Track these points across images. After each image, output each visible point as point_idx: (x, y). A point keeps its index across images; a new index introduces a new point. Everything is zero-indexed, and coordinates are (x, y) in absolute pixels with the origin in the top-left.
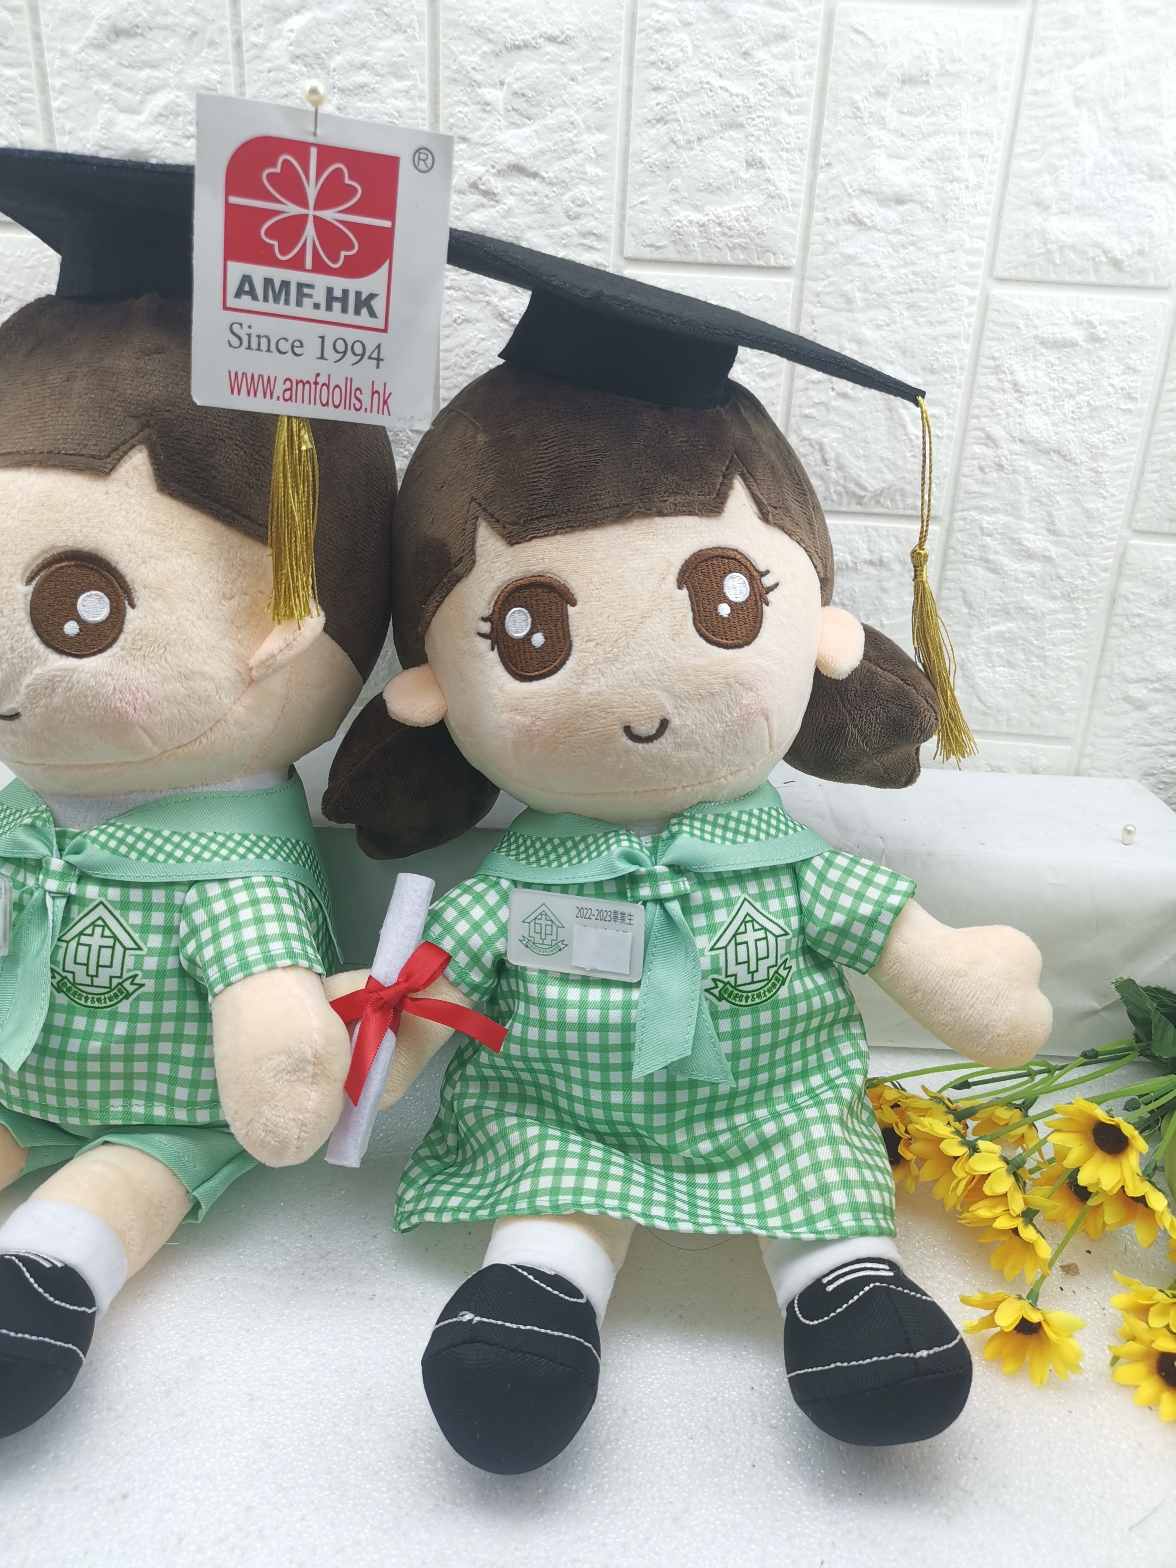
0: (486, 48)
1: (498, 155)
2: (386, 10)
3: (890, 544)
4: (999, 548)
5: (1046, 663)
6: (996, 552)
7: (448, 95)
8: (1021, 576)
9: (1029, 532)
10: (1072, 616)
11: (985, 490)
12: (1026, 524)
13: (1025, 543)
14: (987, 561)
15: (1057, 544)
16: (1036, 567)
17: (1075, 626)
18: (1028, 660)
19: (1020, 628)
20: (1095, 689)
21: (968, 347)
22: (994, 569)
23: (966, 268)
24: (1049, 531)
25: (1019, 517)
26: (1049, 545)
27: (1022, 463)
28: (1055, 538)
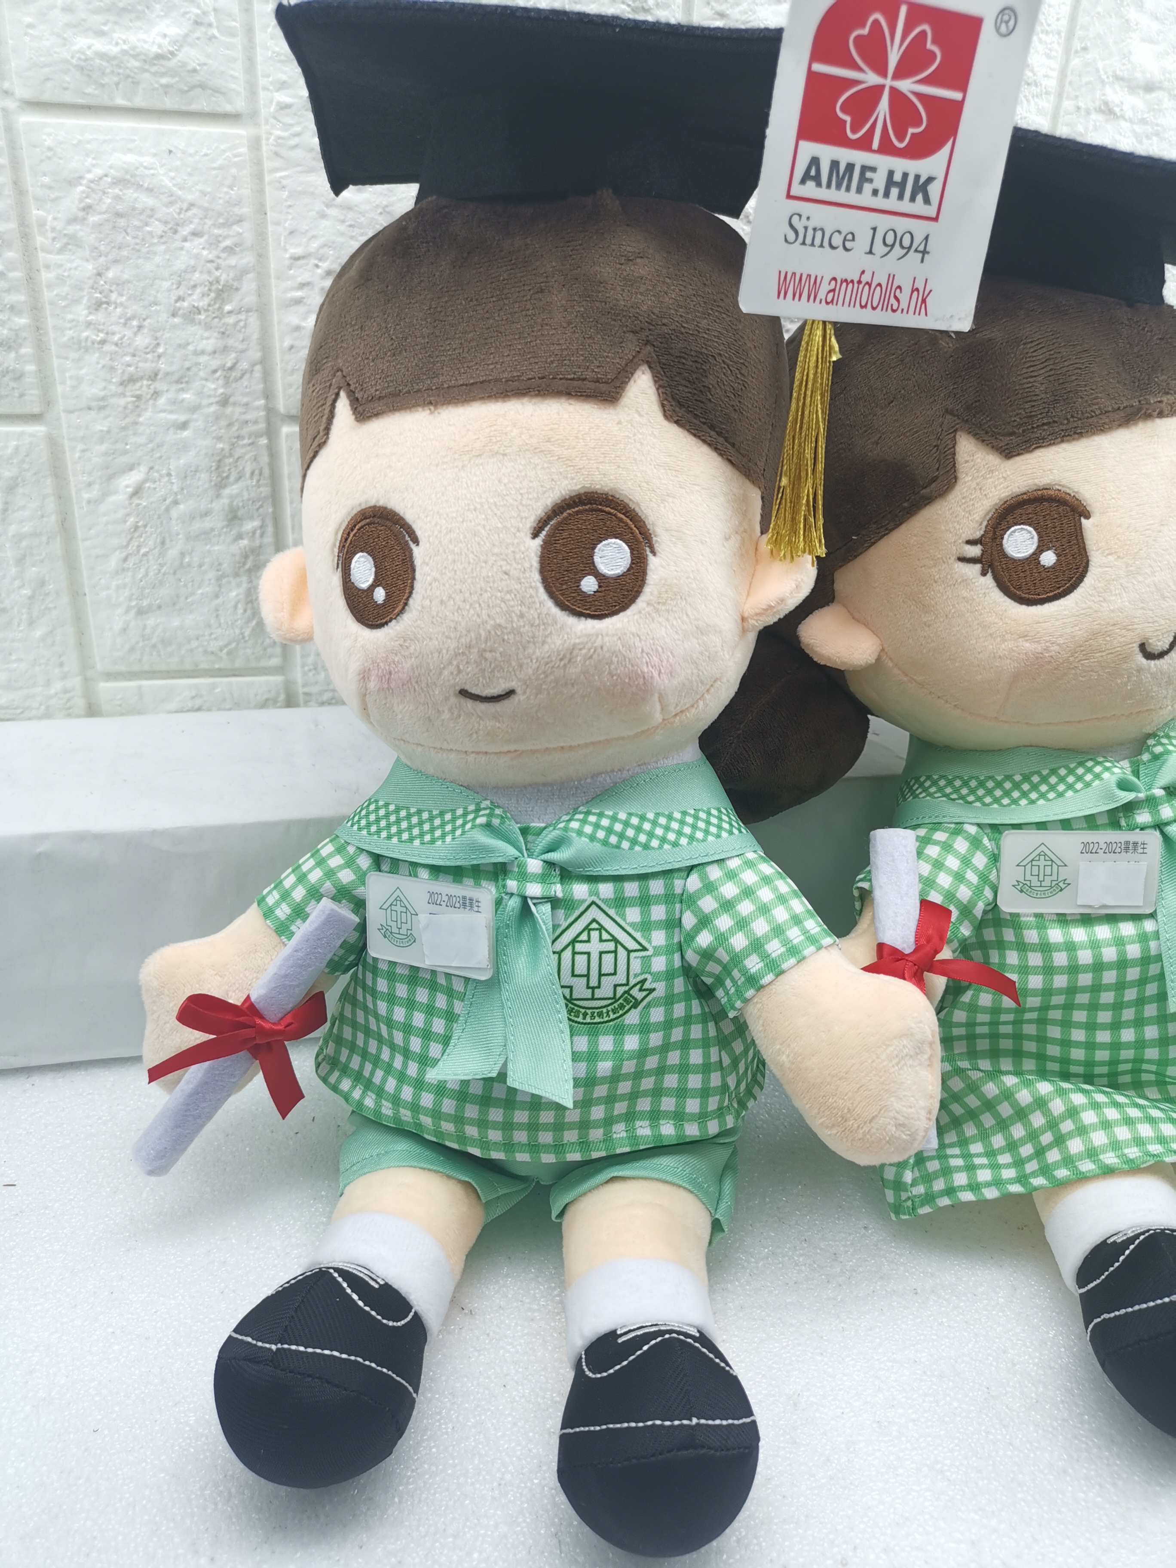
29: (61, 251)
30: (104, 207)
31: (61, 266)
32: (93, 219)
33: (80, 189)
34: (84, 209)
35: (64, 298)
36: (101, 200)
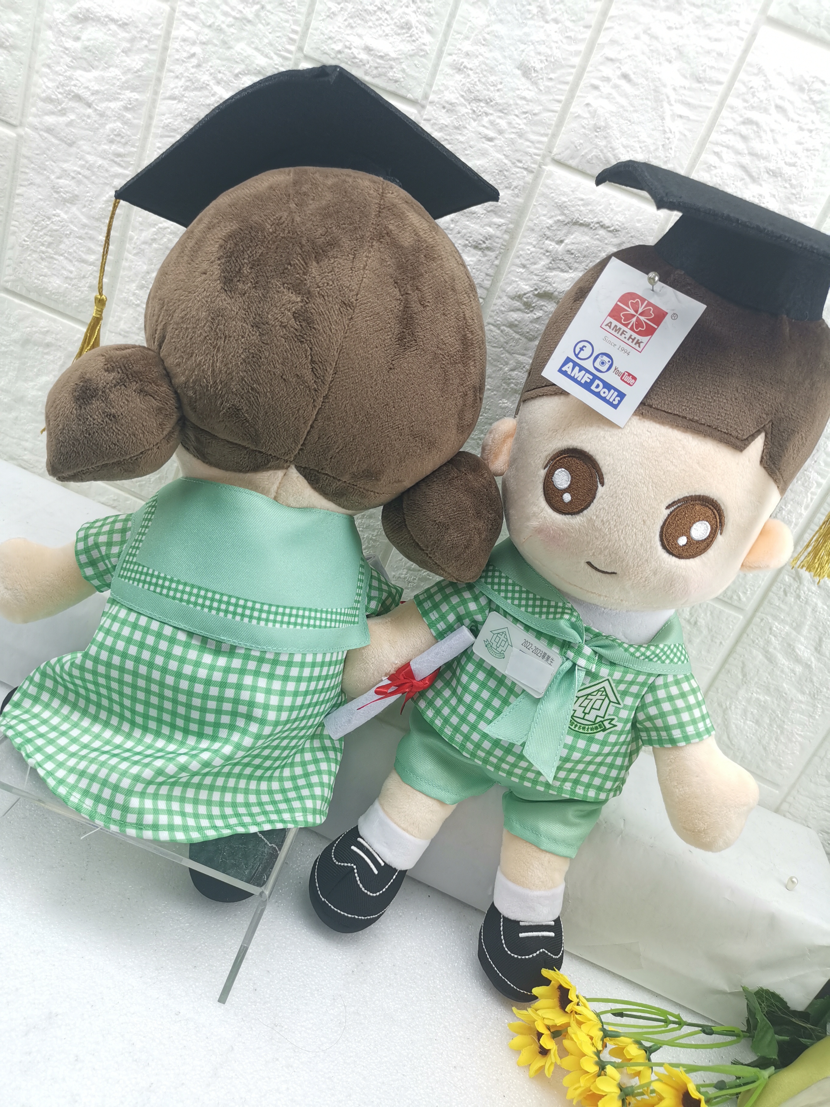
0: (560, 218)
1: (543, 284)
2: (506, 173)
3: (706, 614)
4: (778, 647)
5: (782, 732)
6: (775, 648)
7: (525, 237)
8: (786, 670)
9: (802, 644)
10: (812, 709)
11: (782, 606)
12: (802, 639)
13: (797, 650)
14: (767, 652)
15: (819, 660)
16: (799, 669)
17: (811, 716)
18: (771, 725)
19: (773, 702)
20: (809, 762)
21: (805, 513)
22: (770, 659)
23: (822, 464)
24: (816, 649)
25: (799, 633)
26: (813, 659)
27: (815, 600)
28: (818, 656)
29: (135, 255)
30: (162, 242)
31: (132, 262)
32: (155, 245)
33: (154, 229)
34: (152, 240)
35: (129, 277)
36: (162, 238)
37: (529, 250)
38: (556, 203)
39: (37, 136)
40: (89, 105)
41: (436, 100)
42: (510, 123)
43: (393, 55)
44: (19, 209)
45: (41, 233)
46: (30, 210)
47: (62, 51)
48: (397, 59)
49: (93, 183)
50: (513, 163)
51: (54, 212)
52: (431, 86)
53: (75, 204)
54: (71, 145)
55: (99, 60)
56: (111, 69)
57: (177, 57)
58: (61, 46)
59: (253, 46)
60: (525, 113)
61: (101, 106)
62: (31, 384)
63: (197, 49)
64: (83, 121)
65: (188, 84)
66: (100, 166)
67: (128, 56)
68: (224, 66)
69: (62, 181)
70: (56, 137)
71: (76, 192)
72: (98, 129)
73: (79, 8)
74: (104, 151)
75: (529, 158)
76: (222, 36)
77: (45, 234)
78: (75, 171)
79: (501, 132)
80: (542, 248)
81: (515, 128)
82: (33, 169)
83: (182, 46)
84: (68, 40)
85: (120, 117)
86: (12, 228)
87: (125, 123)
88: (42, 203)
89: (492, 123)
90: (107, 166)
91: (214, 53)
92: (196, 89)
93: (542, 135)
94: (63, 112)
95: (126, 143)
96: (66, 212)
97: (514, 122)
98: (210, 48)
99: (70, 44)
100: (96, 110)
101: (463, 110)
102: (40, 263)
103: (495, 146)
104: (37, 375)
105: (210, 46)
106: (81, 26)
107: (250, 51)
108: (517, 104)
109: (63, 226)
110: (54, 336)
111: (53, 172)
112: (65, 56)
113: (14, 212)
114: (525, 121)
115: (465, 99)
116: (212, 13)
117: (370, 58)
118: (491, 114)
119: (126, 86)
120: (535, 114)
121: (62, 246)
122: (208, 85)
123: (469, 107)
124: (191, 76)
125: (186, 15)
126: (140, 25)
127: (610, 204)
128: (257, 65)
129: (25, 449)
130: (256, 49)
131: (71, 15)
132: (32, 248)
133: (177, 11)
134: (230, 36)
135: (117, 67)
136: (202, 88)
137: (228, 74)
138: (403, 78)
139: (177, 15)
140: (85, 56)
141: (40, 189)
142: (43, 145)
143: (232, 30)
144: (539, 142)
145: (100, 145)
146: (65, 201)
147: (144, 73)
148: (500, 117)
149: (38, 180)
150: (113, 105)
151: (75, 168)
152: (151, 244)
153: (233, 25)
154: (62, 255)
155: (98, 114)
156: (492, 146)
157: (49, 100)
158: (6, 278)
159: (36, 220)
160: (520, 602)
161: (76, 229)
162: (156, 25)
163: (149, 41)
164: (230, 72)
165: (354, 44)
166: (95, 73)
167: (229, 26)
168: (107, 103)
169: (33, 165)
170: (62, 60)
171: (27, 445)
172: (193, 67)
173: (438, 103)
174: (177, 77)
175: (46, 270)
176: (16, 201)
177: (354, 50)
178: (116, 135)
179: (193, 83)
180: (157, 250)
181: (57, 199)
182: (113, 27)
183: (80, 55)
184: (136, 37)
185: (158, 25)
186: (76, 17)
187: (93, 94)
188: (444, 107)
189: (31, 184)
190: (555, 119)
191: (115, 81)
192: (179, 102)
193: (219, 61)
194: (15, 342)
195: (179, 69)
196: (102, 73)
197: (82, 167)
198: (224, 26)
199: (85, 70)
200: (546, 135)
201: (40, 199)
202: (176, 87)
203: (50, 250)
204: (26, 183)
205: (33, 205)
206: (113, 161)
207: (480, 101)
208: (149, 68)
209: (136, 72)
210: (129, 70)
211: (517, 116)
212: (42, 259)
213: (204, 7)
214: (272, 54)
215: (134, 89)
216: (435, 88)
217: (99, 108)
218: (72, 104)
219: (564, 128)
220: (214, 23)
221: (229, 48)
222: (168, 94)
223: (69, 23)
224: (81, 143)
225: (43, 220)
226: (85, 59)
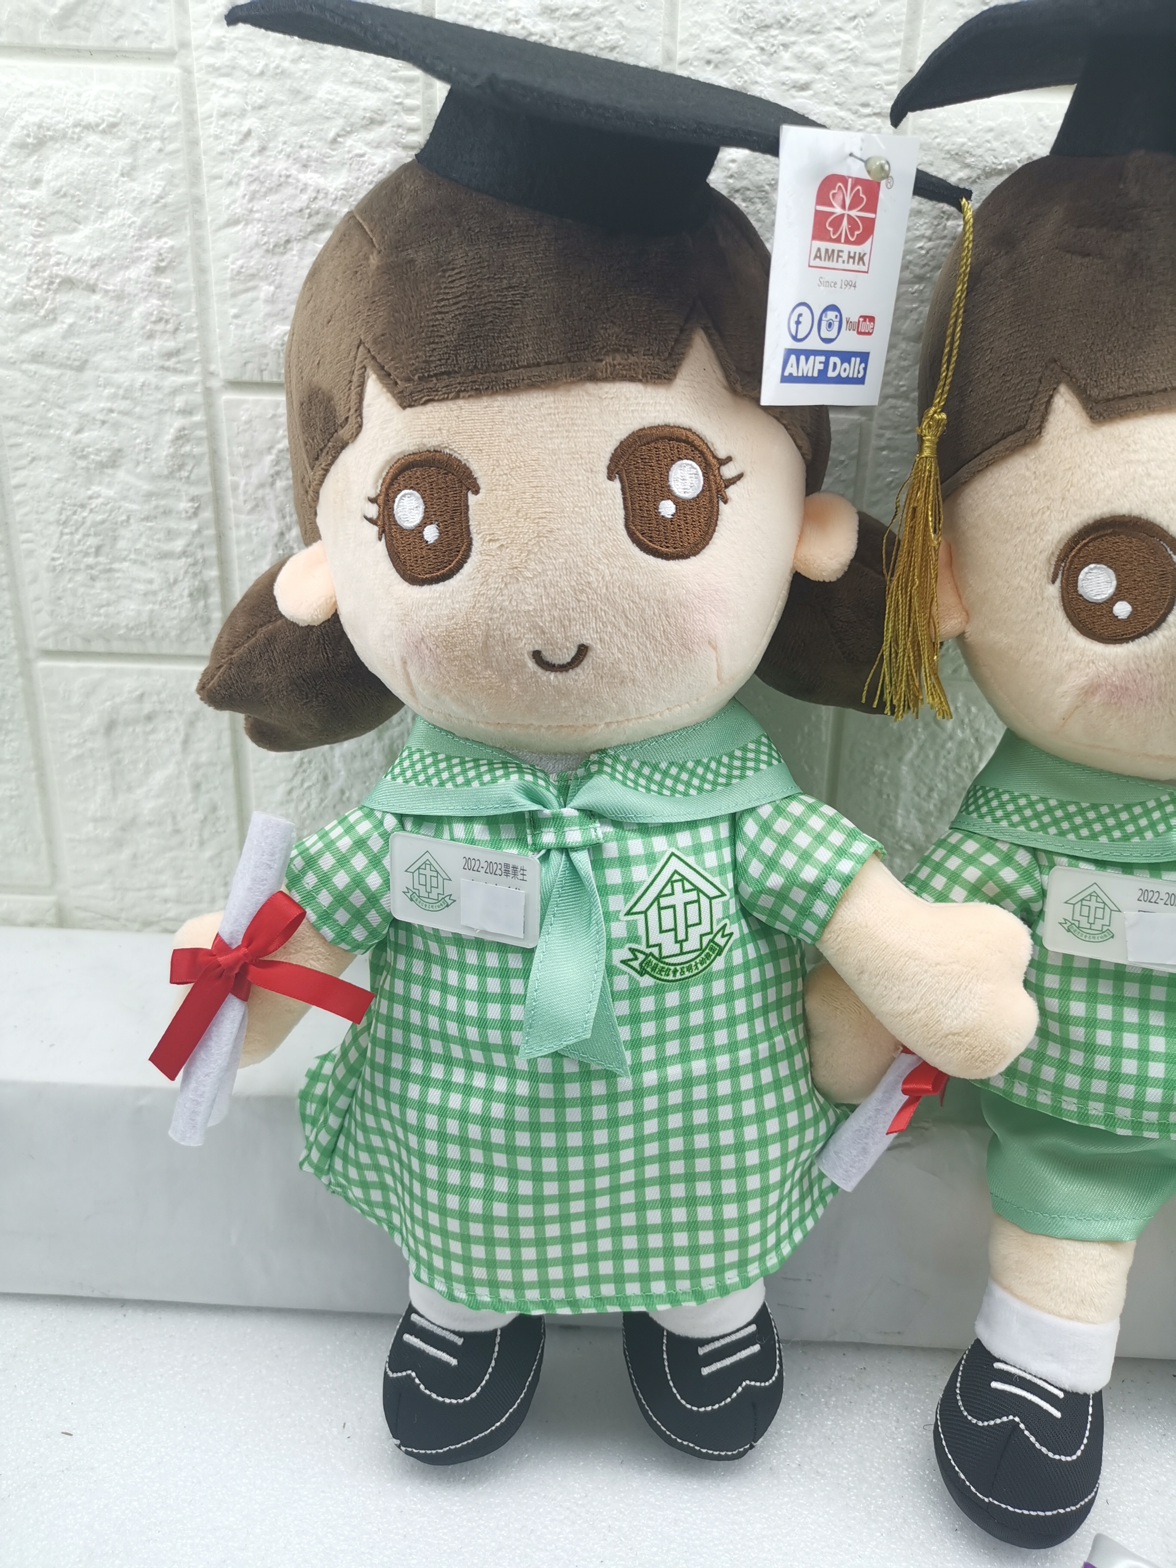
29: (250, 512)
37: (921, 248)
38: (948, 152)
39: (18, 375)
40: (92, 289)
41: (691, 54)
42: (831, 47)
43: (596, 5)
44: (26, 509)
45: (78, 537)
46: (44, 504)
47: (16, 214)
48: (604, 8)
49: (140, 418)
50: (856, 112)
51: (89, 493)
52: (672, 35)
53: (120, 466)
54: (81, 368)
55: (86, 206)
56: (111, 213)
57: (220, 148)
58: (12, 206)
59: (346, 80)
60: (855, 17)
61: (114, 283)
62: (140, 792)
63: (250, 122)
64: (90, 318)
65: (254, 187)
66: (143, 385)
67: (133, 180)
68: (305, 133)
69: (85, 436)
70: (52, 364)
71: (116, 445)
72: (120, 323)
73: (23, 128)
74: (143, 357)
75: (880, 93)
76: (289, 82)
77: (86, 535)
78: (102, 410)
79: (819, 68)
80: (944, 237)
81: (842, 50)
82: (29, 433)
83: (223, 126)
84: (20, 191)
85: (152, 290)
86: (25, 546)
87: (164, 296)
88: (63, 485)
89: (798, 57)
90: (154, 380)
91: (282, 117)
92: (270, 191)
93: (890, 46)
94: (51, 317)
95: (176, 330)
96: (110, 485)
97: (837, 42)
98: (273, 111)
99: (26, 196)
100: (107, 292)
101: (745, 54)
102: (93, 587)
103: (816, 95)
104: (147, 772)
105: (271, 108)
106: (35, 158)
107: (344, 91)
108: (834, 9)
109: (111, 511)
110: (155, 698)
111: (65, 426)
112: (23, 221)
113: (18, 518)
114: (856, 32)
115: (741, 34)
116: (259, 50)
117: (556, 26)
118: (794, 43)
119: (143, 235)
120: (869, 15)
121: (121, 544)
122: (288, 176)
123: (752, 46)
124: (254, 172)
125: (214, 70)
126: (139, 118)
127: (1040, 120)
128: (365, 109)
129: (166, 901)
130: (355, 83)
131: (13, 145)
132: (71, 566)
133: (195, 68)
134: (302, 78)
135: (120, 205)
136: (280, 185)
137: (319, 144)
138: (624, 38)
139: (197, 75)
140: (59, 207)
141: (52, 463)
142: (33, 387)
143: (303, 66)
144: (890, 60)
145: (131, 349)
146: (102, 466)
147: (170, 199)
148: (811, 43)
149: (43, 448)
150: (132, 273)
151: (102, 405)
152: (273, 484)
153: (301, 57)
154: (125, 559)
155: (112, 298)
156: (810, 98)
157: (19, 306)
158: (42, 634)
159: (63, 517)
160: (1091, 830)
161: (135, 507)
162: (166, 109)
163: (163, 139)
164: (320, 139)
165: (522, 12)
166: (85, 231)
167: (295, 61)
168: (122, 273)
169: (26, 428)
170: (21, 229)
171: (168, 892)
172: (253, 155)
173: (697, 58)
174: (230, 183)
175: (106, 595)
176: (18, 498)
177: (525, 22)
178: (155, 322)
179: (262, 183)
180: (286, 490)
181: (87, 469)
182: (92, 138)
183: (50, 209)
184: (137, 142)
185: (171, 105)
186: (23, 146)
187: (93, 267)
188: (709, 62)
189: (33, 459)
190: (905, 10)
191: (124, 231)
192: (247, 224)
193: (295, 128)
194: (92, 732)
195: (229, 168)
196: (97, 225)
197: (114, 397)
198: (286, 64)
199: (66, 231)
200: (897, 44)
201: (59, 480)
202: (234, 202)
203: (101, 559)
204: (24, 462)
205: (50, 494)
206: (163, 368)
207: (768, 27)
208: (177, 186)
209: (156, 202)
210: (143, 202)
211: (839, 29)
212: (93, 579)
213: (241, 45)
214: (386, 82)
215: (161, 233)
216: (680, 36)
217: (111, 287)
218: (63, 298)
219: (924, 21)
220: (266, 65)
221: (307, 98)
222: (224, 218)
223: (14, 161)
224: (98, 357)
225: (75, 513)
226: (61, 212)
